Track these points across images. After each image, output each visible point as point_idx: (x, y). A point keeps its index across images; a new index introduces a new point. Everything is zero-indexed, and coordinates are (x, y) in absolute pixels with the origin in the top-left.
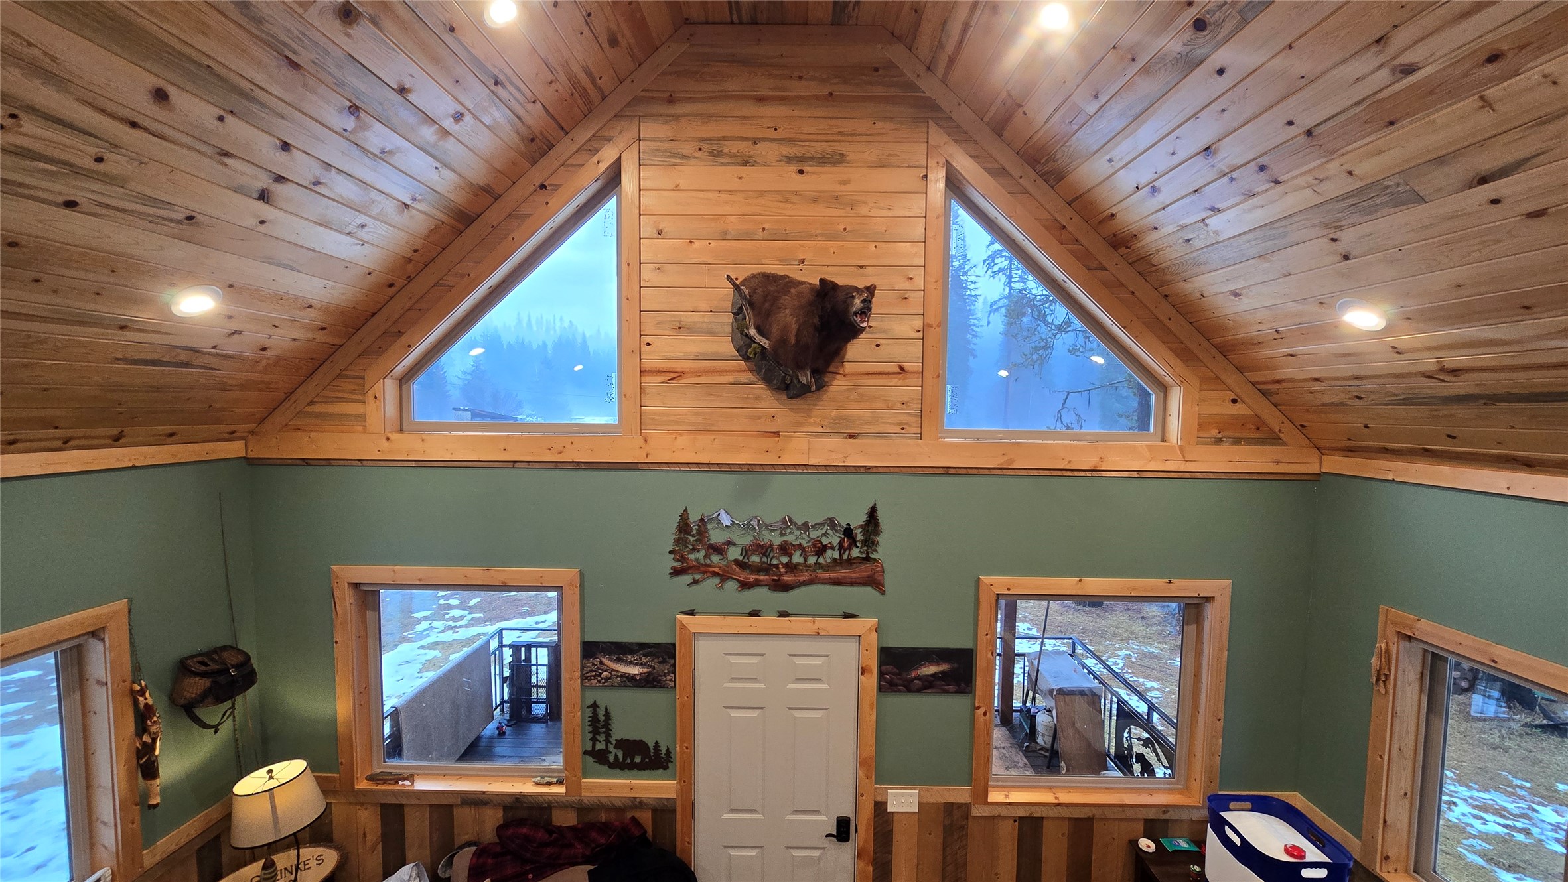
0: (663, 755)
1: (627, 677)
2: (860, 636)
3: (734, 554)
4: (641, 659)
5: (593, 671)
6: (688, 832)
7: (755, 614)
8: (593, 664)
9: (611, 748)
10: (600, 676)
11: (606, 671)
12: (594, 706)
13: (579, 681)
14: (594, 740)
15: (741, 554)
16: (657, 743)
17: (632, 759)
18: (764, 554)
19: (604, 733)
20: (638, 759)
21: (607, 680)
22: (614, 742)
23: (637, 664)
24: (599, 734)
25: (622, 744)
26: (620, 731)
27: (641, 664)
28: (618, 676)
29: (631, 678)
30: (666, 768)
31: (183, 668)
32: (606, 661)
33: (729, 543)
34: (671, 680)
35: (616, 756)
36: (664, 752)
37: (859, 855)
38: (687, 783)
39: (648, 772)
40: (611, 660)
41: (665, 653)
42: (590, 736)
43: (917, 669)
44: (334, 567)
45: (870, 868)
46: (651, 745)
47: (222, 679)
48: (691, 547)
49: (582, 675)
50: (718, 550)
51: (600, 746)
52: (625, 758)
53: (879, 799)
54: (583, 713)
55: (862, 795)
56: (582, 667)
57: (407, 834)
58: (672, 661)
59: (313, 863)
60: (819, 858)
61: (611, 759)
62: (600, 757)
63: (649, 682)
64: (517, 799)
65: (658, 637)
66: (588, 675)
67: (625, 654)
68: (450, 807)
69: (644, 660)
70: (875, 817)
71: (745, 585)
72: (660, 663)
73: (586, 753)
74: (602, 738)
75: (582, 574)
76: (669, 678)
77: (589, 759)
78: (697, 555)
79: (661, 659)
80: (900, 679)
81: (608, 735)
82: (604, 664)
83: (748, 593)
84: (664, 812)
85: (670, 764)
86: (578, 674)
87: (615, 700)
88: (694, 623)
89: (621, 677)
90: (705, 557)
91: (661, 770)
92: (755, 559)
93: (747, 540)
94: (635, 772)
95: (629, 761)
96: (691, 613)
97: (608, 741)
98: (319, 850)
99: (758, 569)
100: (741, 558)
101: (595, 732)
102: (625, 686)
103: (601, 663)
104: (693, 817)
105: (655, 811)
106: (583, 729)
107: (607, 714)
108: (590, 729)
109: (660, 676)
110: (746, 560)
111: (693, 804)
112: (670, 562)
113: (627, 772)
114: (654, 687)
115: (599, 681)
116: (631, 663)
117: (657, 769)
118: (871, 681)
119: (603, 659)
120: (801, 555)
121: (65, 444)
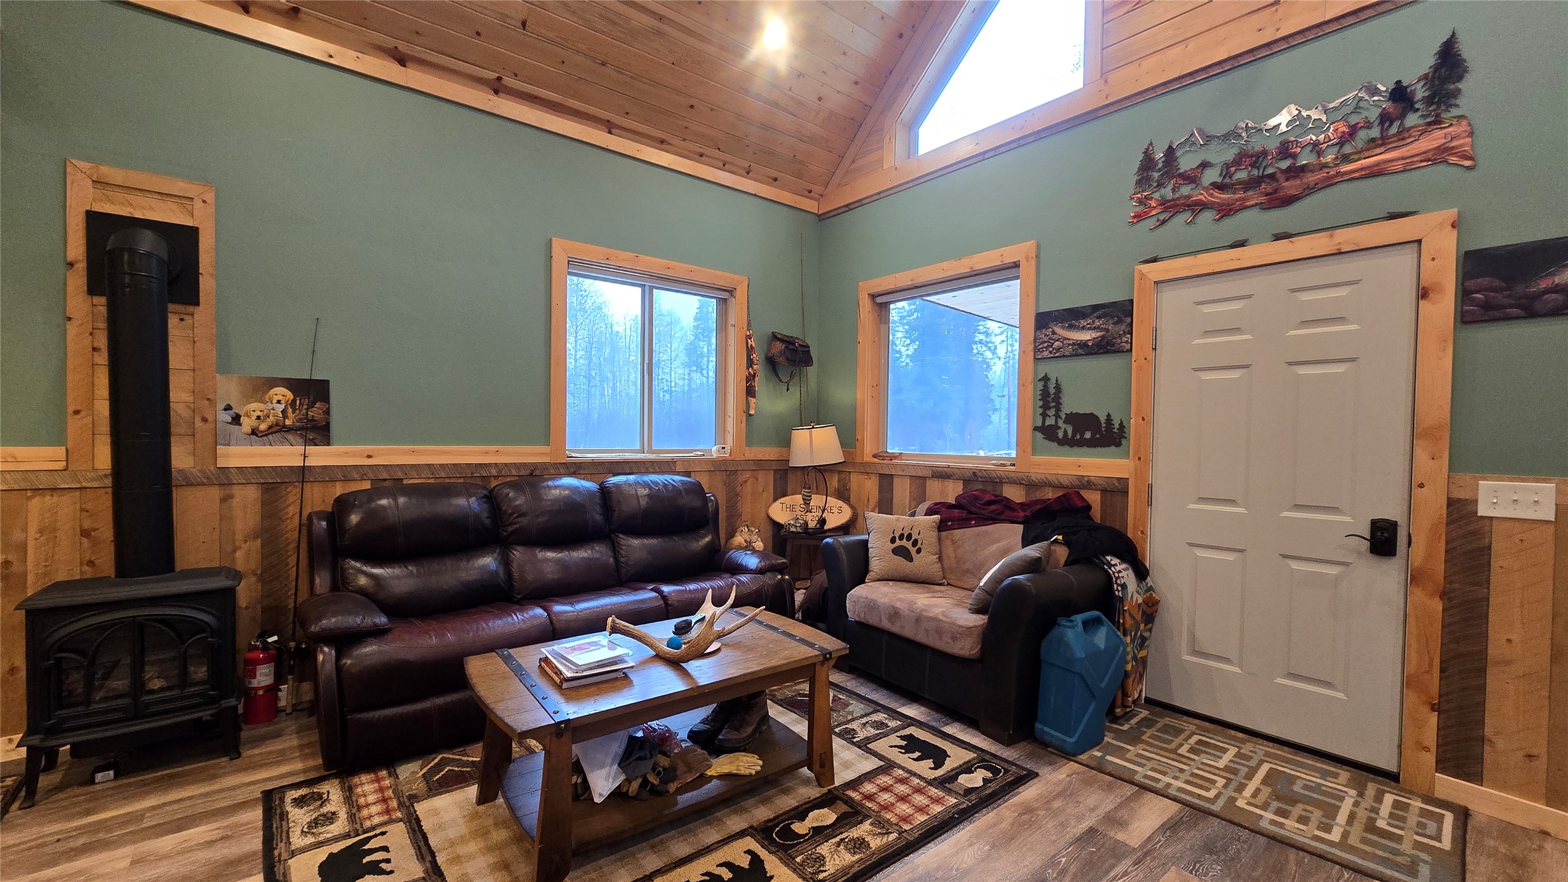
0: (1115, 430)
1: (1079, 344)
2: (1419, 242)
3: (1211, 176)
4: (1094, 322)
5: (1045, 342)
6: (1142, 521)
7: (1241, 244)
8: (1046, 335)
9: (1061, 423)
10: (1051, 346)
11: (1058, 340)
12: (1046, 379)
13: (1032, 353)
14: (1044, 415)
15: (1220, 175)
16: (1109, 415)
17: (1082, 435)
18: (1253, 165)
19: (1054, 407)
20: (1088, 435)
21: (1058, 350)
22: (1063, 417)
23: (1089, 329)
24: (1050, 408)
25: (1072, 418)
26: (1071, 405)
27: (1095, 328)
28: (1069, 345)
29: (1083, 345)
30: (1119, 445)
31: (775, 337)
32: (1058, 330)
33: (1204, 165)
34: (1126, 342)
35: (1065, 432)
36: (1117, 426)
37: (1415, 578)
38: (1143, 460)
39: (1099, 449)
40: (1063, 328)
41: (1122, 311)
42: (1041, 411)
43: (1553, 274)
44: (860, 284)
45: (1437, 605)
46: (1103, 419)
47: (791, 347)
48: (1155, 185)
49: (1035, 347)
50: (1191, 178)
51: (1050, 421)
52: (1074, 434)
53: (1458, 494)
54: (1035, 388)
55: (1421, 486)
56: (1035, 339)
57: (895, 501)
58: (1129, 320)
59: (835, 510)
60: (1337, 579)
61: (1061, 435)
62: (1048, 432)
63: (1103, 347)
64: (974, 473)
65: (1114, 295)
66: (1041, 346)
67: (1077, 319)
68: (925, 478)
69: (1097, 323)
70: (1448, 524)
71: (1225, 211)
72: (1114, 324)
73: (1036, 429)
74: (1052, 412)
75: (1038, 246)
76: (1124, 339)
77: (1039, 435)
78: (1163, 191)
79: (1116, 319)
80: (1509, 296)
81: (1058, 409)
82: (1056, 334)
83: (1228, 222)
84: (1116, 491)
85: (1124, 441)
86: (1032, 347)
87: (1068, 372)
88: (1155, 271)
89: (1073, 344)
90: (1174, 190)
91: (1113, 447)
92: (1242, 175)
93: (1230, 155)
94: (1085, 449)
95: (1078, 437)
96: (1154, 260)
97: (1057, 416)
98: (840, 503)
99: (1245, 187)
100: (1219, 180)
101: (1046, 407)
102: (1077, 355)
103: (1054, 333)
104: (1150, 504)
105: (1104, 491)
106: (1034, 404)
107: (1058, 388)
108: (1041, 403)
109: (1115, 338)
110: (1227, 180)
111: (1150, 487)
112: (1133, 208)
113: (1076, 449)
114: (1108, 352)
115: (1051, 352)
116: (1083, 328)
117: (1109, 445)
118: (1444, 307)
119: (1055, 328)
120: (1311, 151)
121: (724, 166)
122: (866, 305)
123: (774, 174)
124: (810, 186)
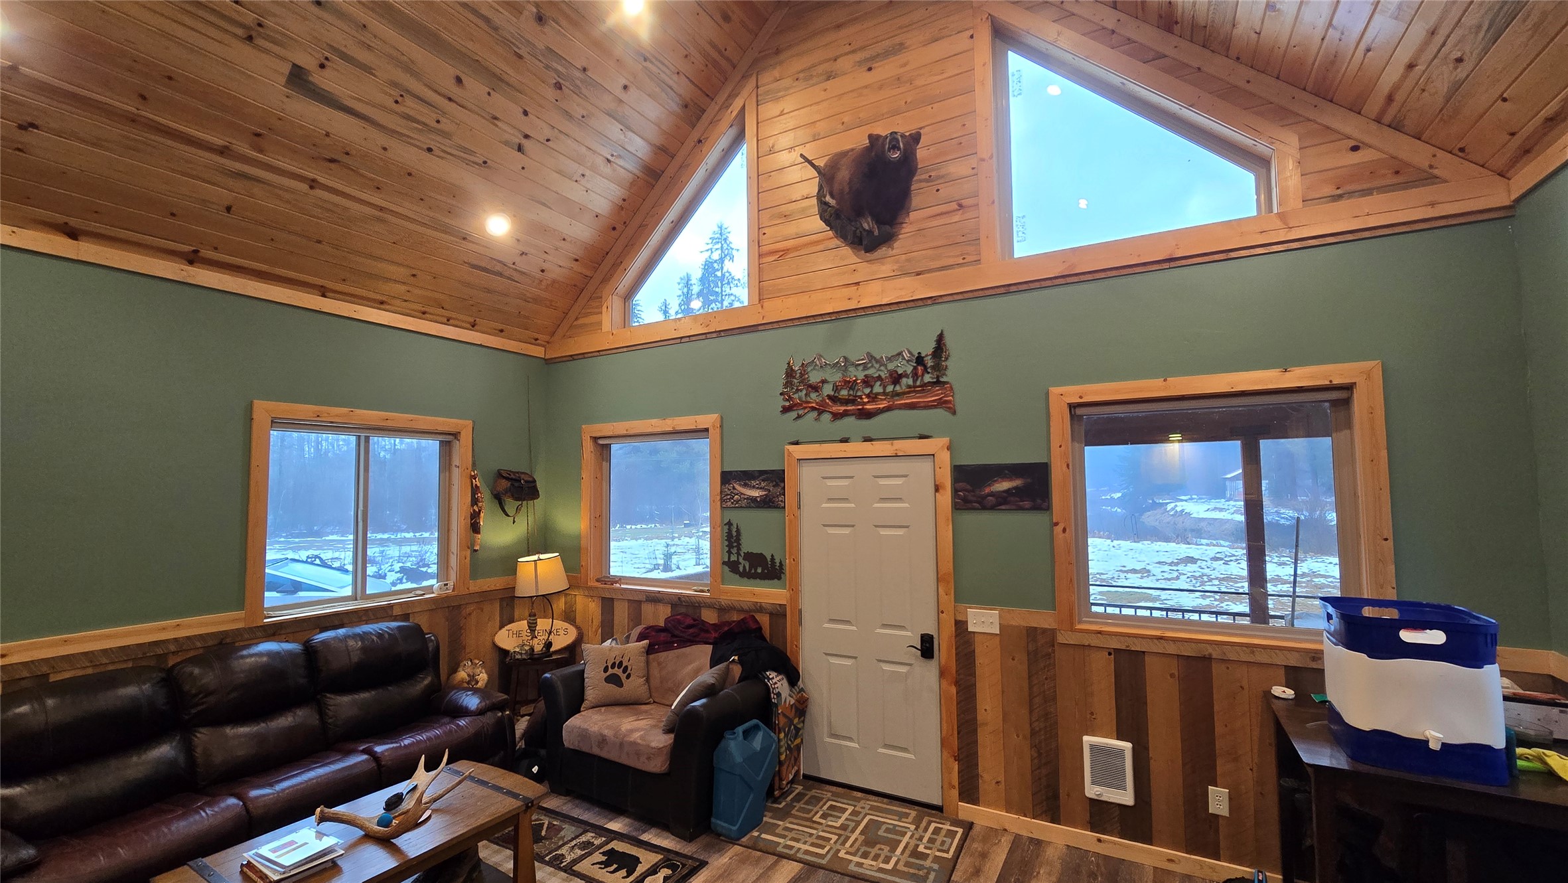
0: (777, 567)
1: (751, 499)
2: (933, 455)
3: (828, 390)
4: (760, 483)
5: (728, 495)
6: (796, 637)
7: (845, 440)
8: (728, 489)
9: (741, 560)
10: (732, 499)
11: (737, 495)
12: (729, 524)
13: (719, 503)
14: (729, 553)
15: (833, 390)
16: (772, 556)
17: (756, 570)
18: (851, 388)
19: (736, 546)
20: (759, 570)
21: (737, 502)
22: (743, 555)
23: (758, 488)
24: (733, 547)
25: (749, 556)
26: (748, 546)
27: (761, 488)
28: (745, 499)
29: (753, 500)
30: (779, 578)
31: (500, 475)
32: (737, 487)
33: (824, 382)
34: (782, 501)
35: (744, 567)
36: (778, 564)
37: (942, 674)
38: (795, 591)
39: (766, 581)
40: (740, 485)
41: (777, 477)
42: (727, 549)
43: (989, 485)
44: (583, 426)
45: (954, 690)
46: (769, 558)
47: (516, 484)
48: (795, 388)
49: (721, 499)
50: (815, 388)
51: (734, 558)
52: (750, 570)
53: (959, 618)
54: (722, 530)
55: (942, 612)
56: (721, 492)
57: (616, 622)
58: (782, 485)
59: (562, 632)
60: (907, 675)
61: (741, 569)
62: (733, 566)
63: (769, 503)
64: (679, 598)
65: (775, 467)
66: (725, 498)
67: (749, 480)
68: (640, 602)
69: (763, 484)
70: (956, 636)
71: (837, 416)
72: (773, 486)
73: (724, 563)
74: (734, 551)
75: (722, 418)
76: (780, 499)
77: (726, 569)
78: (800, 393)
79: (774, 483)
80: (974, 496)
81: (739, 549)
82: (736, 489)
83: (839, 423)
84: (778, 614)
85: (783, 576)
86: (719, 498)
87: (743, 519)
88: (798, 451)
89: (747, 499)
90: (806, 395)
91: (776, 580)
92: (844, 393)
93: (837, 377)
94: (758, 581)
95: (753, 571)
96: (797, 443)
97: (738, 554)
98: (566, 625)
99: (846, 402)
100: (832, 393)
101: (730, 546)
102: (750, 507)
103: (734, 488)
104: (800, 623)
105: (771, 614)
106: (722, 543)
107: (738, 531)
108: (727, 543)
109: (774, 497)
110: (836, 394)
111: (800, 611)
112: (781, 402)
113: (752, 581)
114: (770, 507)
115: (732, 503)
116: (754, 487)
117: (773, 579)
118: (946, 497)
119: (735, 485)
120: (880, 385)
121: (448, 321)
122: (588, 446)
123: (501, 326)
124: (536, 336)
